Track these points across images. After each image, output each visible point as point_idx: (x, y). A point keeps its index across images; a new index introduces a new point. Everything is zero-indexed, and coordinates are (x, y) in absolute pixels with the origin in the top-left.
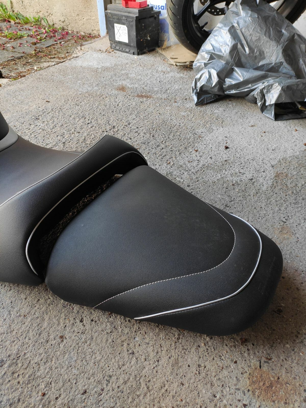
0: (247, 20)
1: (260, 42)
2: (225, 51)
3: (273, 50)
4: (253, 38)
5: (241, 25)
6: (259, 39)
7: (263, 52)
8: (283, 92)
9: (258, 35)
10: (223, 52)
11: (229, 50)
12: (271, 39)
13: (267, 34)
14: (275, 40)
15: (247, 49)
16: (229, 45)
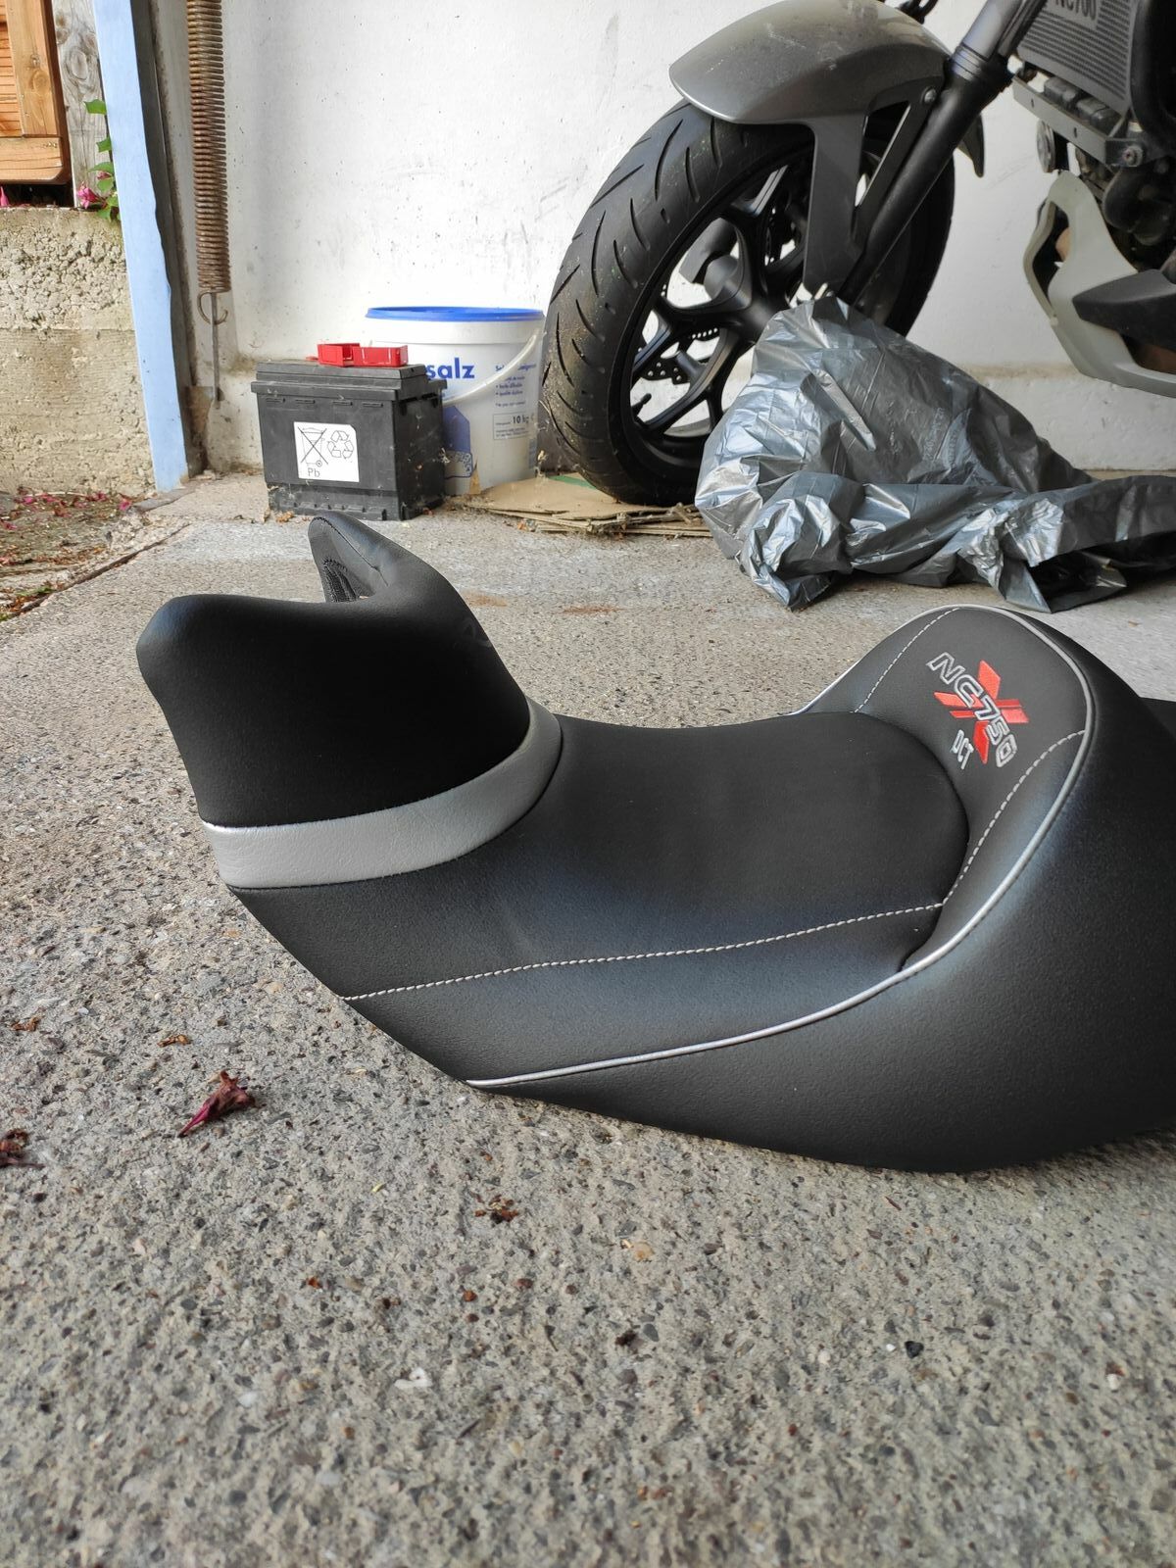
0: (852, 356)
1: (900, 416)
2: (807, 449)
3: (940, 433)
4: (878, 405)
5: (836, 372)
6: (897, 406)
7: (913, 442)
8: (1069, 521)
9: (892, 394)
10: (801, 450)
11: (818, 442)
12: (930, 404)
13: (916, 392)
14: (940, 405)
15: (869, 438)
16: (814, 431)
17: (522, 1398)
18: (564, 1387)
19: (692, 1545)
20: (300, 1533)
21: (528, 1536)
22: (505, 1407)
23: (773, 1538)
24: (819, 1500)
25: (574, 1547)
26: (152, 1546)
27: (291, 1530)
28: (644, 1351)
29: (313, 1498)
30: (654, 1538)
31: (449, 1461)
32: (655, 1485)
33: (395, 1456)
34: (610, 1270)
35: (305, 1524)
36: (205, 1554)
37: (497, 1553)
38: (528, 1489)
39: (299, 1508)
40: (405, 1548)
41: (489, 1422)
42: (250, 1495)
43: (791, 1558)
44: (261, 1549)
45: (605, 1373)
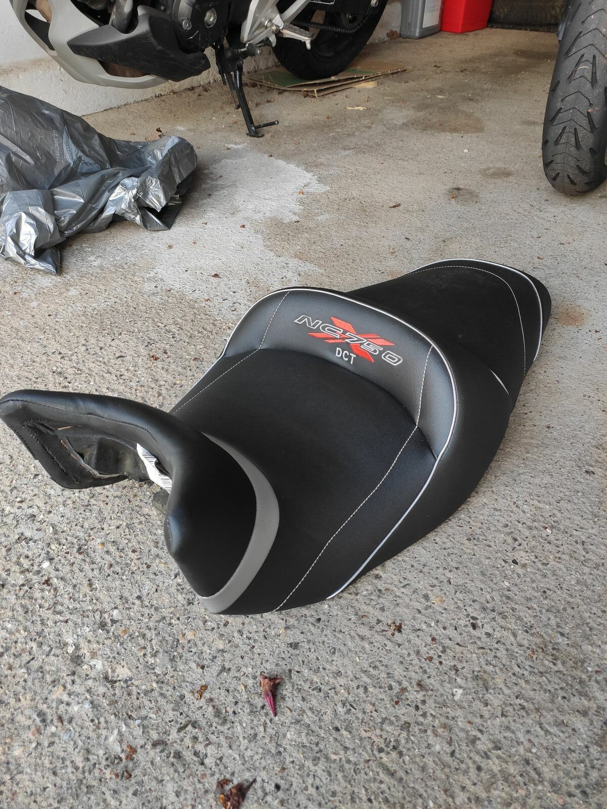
1: (37, 140)
3: (59, 144)
4: (23, 137)
6: (33, 135)
7: (49, 153)
9: (27, 129)
12: (48, 129)
13: (39, 125)
14: (53, 129)
15: (27, 158)
17: (481, 667)
18: (483, 654)
19: (552, 655)
20: (501, 754)
21: (532, 693)
22: (482, 673)
23: (559, 635)
24: (552, 618)
25: (539, 683)
26: (486, 803)
27: (499, 757)
28: (480, 625)
29: (490, 746)
30: (547, 663)
31: (495, 700)
32: (529, 652)
33: (486, 715)
34: (443, 613)
35: (499, 752)
36: (497, 787)
37: (533, 703)
38: (516, 684)
39: (493, 751)
40: (521, 727)
41: (485, 680)
42: (480, 764)
43: (566, 635)
44: (502, 769)
45: (482, 639)
